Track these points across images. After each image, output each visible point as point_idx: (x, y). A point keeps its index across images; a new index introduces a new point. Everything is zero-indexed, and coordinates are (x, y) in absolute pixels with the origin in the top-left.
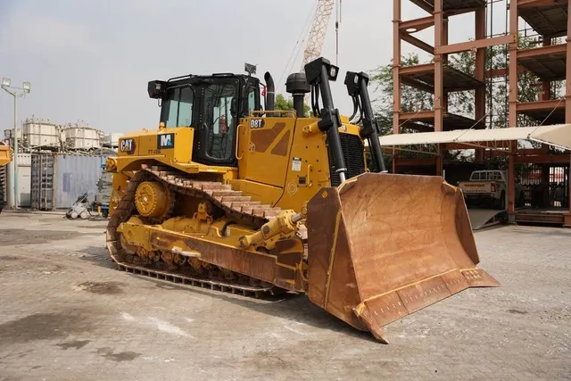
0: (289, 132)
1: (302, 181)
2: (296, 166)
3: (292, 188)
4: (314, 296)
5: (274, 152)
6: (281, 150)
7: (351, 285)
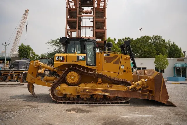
0: (120, 58)
1: (124, 71)
2: (122, 67)
3: (121, 73)
4: (156, 99)
5: (114, 63)
6: (117, 63)
7: (167, 95)
